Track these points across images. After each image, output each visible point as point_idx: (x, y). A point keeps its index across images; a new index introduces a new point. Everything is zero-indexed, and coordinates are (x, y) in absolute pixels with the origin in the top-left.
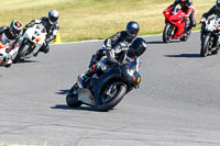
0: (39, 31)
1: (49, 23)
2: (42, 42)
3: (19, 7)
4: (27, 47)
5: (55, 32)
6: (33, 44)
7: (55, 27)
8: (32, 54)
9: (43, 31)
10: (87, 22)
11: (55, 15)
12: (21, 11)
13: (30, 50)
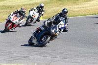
0: (35, 12)
1: (40, 9)
2: (36, 17)
3: (24, 3)
4: (30, 19)
5: (42, 13)
6: (32, 18)
7: (42, 11)
8: (32, 23)
9: (37, 12)
10: (54, 10)
11: (43, 6)
12: (24, 5)
13: (32, 21)
